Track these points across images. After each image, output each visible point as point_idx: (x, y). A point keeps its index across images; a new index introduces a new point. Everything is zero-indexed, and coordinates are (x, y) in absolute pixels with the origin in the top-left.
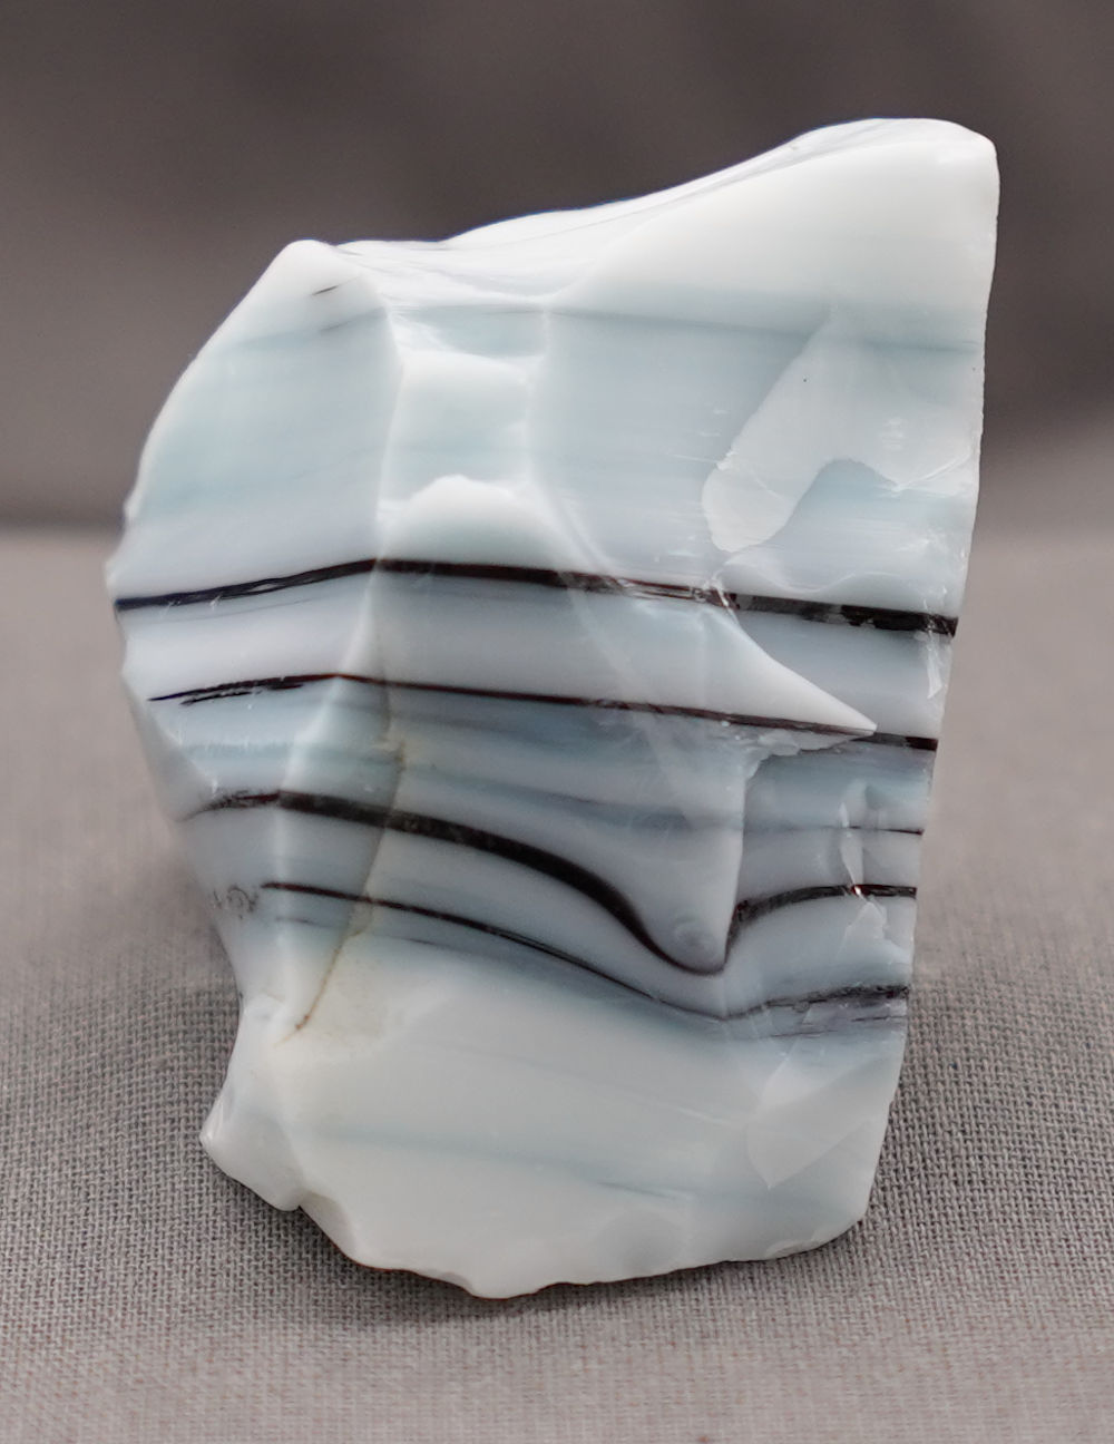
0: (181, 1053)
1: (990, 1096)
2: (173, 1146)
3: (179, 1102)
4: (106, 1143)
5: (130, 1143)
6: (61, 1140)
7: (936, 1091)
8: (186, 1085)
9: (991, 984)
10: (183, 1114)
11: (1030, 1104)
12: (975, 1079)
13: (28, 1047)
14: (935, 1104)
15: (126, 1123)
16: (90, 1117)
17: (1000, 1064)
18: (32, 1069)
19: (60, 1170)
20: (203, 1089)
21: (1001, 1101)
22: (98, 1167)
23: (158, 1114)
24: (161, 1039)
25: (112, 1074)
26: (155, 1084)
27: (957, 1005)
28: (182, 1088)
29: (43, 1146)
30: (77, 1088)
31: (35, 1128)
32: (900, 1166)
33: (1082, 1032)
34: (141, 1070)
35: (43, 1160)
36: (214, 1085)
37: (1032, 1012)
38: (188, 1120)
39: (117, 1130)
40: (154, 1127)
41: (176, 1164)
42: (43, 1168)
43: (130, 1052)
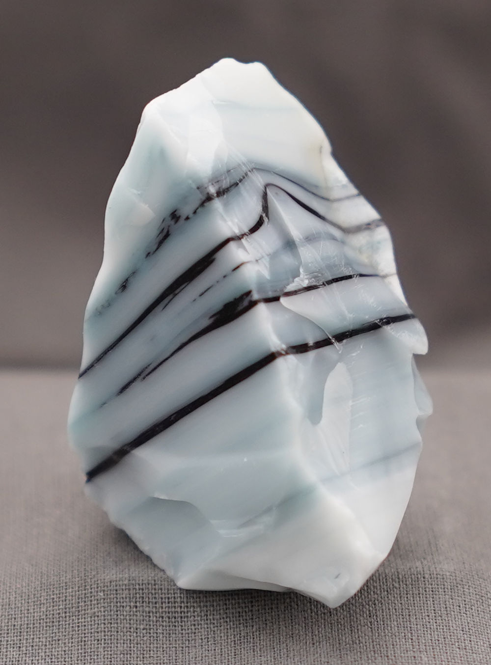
0: (102, 609)
2: (98, 652)
3: (101, 632)
4: (67, 648)
5: (78, 649)
6: (46, 645)
8: (104, 624)
10: (103, 637)
13: (30, 601)
15: (76, 640)
16: (60, 636)
18: (32, 611)
19: (45, 659)
20: (112, 625)
22: (63, 660)
23: (91, 637)
24: (93, 602)
25: (70, 617)
26: (90, 623)
28: (102, 625)
29: (37, 648)
30: (53, 622)
31: (33, 639)
34: (84, 616)
35: (37, 654)
36: (117, 623)
38: (105, 640)
39: (72, 643)
40: (89, 643)
41: (99, 660)
42: (37, 658)
43: (78, 608)
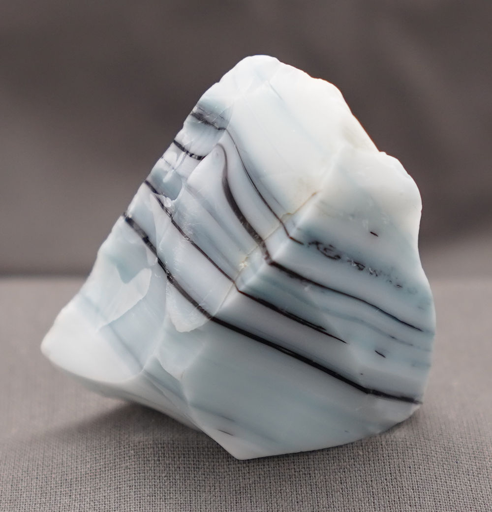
0: (133, 463)
1: (422, 478)
2: (130, 495)
3: (132, 480)
4: (106, 494)
5: (115, 494)
6: (90, 493)
7: (403, 476)
8: (135, 474)
9: (422, 440)
10: (134, 484)
11: (436, 481)
12: (417, 472)
13: (78, 460)
14: (403, 480)
15: (114, 487)
16: (101, 485)
17: (426, 467)
18: (79, 468)
19: (90, 504)
20: (141, 475)
21: (426, 480)
22: (103, 503)
23: (125, 484)
24: (126, 458)
25: (108, 470)
26: (124, 474)
27: (410, 446)
28: (133, 475)
29: (83, 495)
30: (96, 475)
31: (81, 489)
32: (390, 500)
33: (455, 458)
34: (119, 469)
35: (83, 500)
36: (145, 473)
37: (437, 450)
38: (135, 486)
39: (110, 490)
40: (123, 489)
41: (131, 502)
42: (83, 503)
43: (115, 463)
